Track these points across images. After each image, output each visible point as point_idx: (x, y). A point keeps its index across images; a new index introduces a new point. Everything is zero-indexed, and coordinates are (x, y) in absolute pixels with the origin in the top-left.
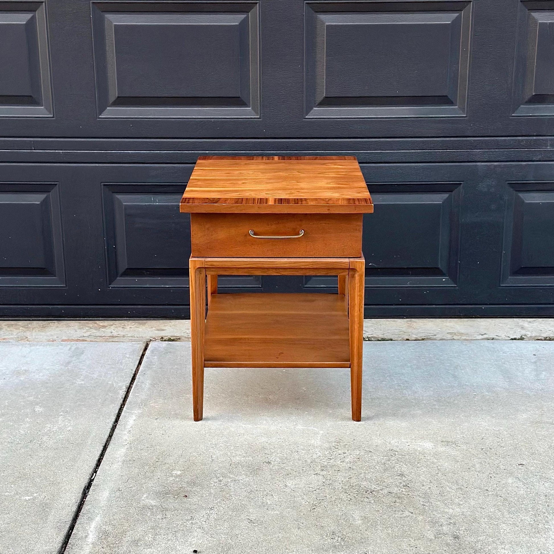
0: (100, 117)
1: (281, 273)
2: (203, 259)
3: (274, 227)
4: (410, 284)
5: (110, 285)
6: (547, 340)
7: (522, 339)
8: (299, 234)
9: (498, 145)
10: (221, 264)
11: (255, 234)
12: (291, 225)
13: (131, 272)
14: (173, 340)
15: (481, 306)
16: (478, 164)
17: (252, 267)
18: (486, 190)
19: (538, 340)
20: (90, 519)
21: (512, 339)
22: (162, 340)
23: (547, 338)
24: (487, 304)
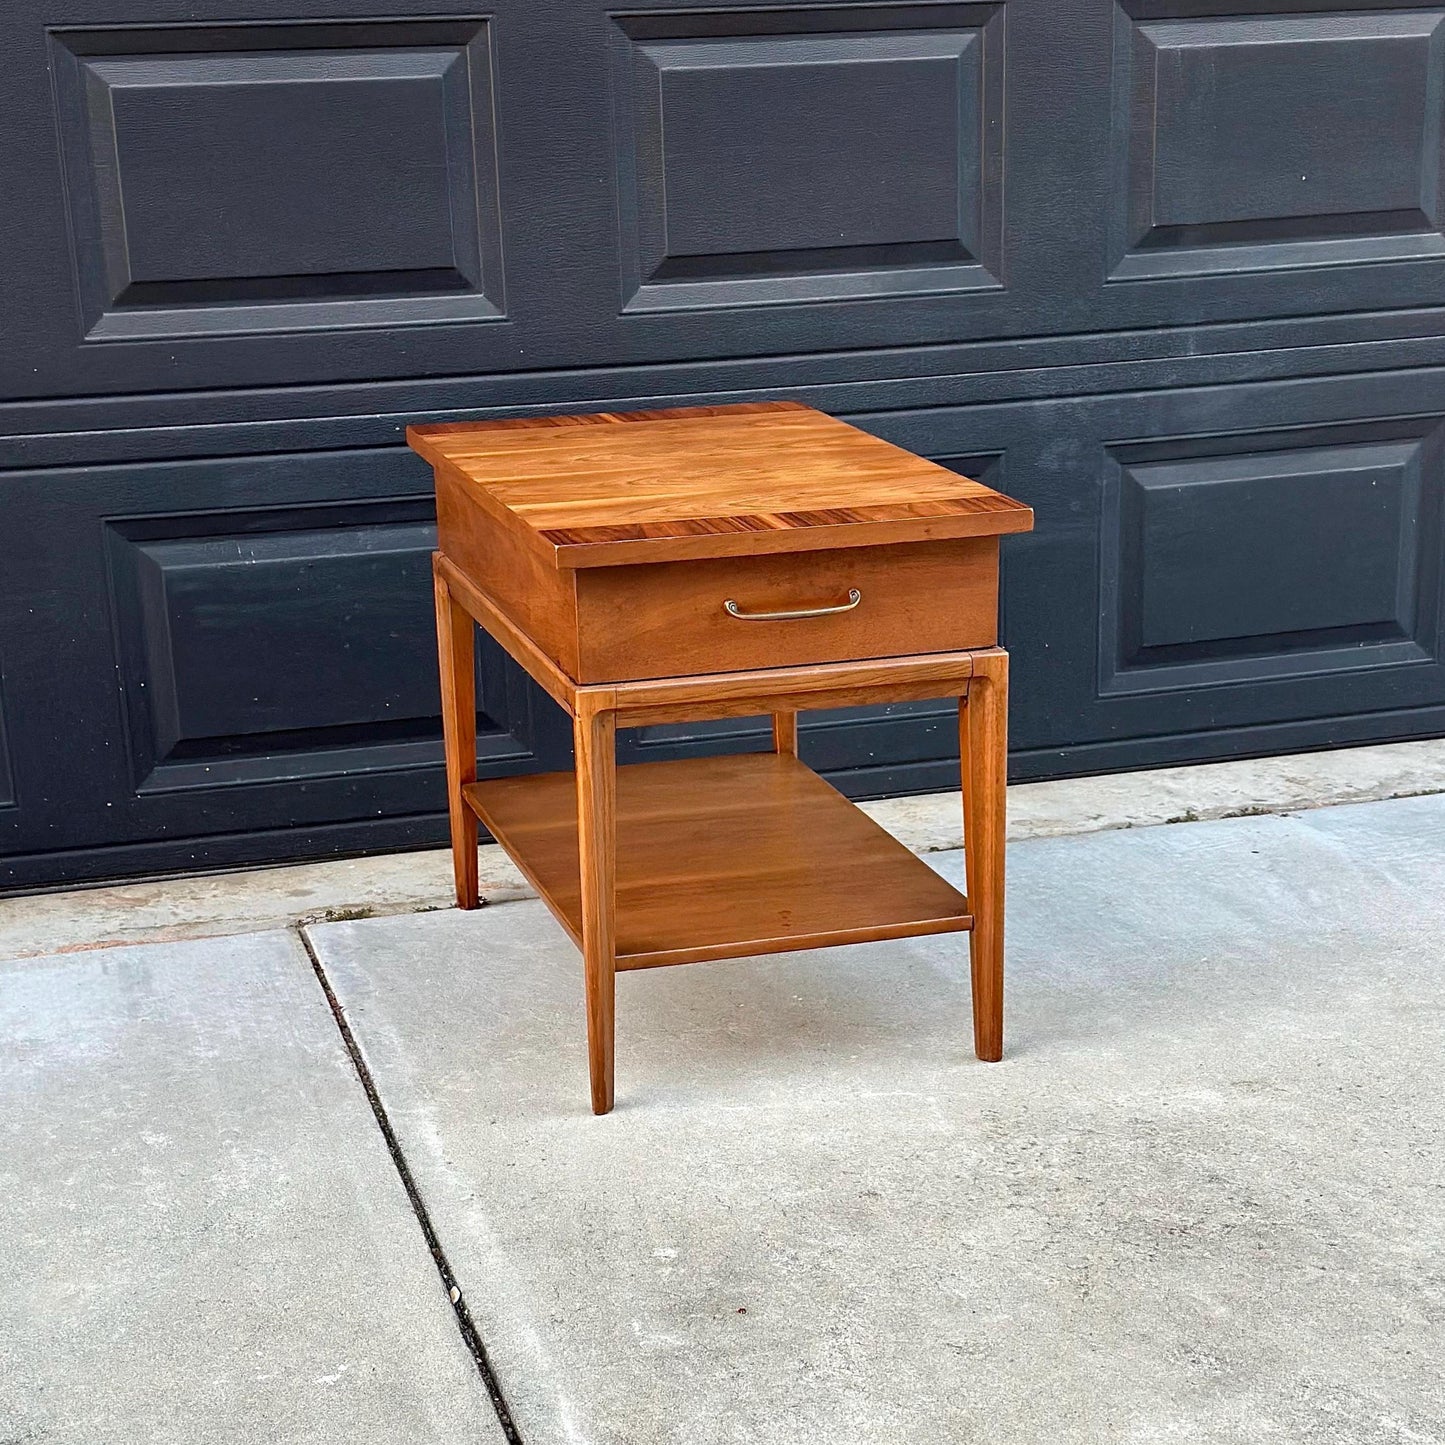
0: (87, 339)
1: (804, 705)
2: (612, 688)
3: (785, 588)
4: (893, 712)
5: (137, 788)
6: (1249, 815)
7: (1190, 818)
8: (848, 602)
9: (1079, 356)
10: (658, 695)
11: (741, 610)
12: (826, 579)
13: (192, 749)
14: (360, 916)
15: (1057, 751)
16: (1037, 403)
17: (737, 696)
18: (1055, 466)
19: (1230, 816)
20: (547, 1409)
21: (1170, 821)
22: (329, 918)
23: (1247, 809)
24: (1070, 745)
